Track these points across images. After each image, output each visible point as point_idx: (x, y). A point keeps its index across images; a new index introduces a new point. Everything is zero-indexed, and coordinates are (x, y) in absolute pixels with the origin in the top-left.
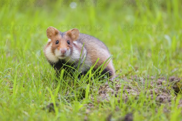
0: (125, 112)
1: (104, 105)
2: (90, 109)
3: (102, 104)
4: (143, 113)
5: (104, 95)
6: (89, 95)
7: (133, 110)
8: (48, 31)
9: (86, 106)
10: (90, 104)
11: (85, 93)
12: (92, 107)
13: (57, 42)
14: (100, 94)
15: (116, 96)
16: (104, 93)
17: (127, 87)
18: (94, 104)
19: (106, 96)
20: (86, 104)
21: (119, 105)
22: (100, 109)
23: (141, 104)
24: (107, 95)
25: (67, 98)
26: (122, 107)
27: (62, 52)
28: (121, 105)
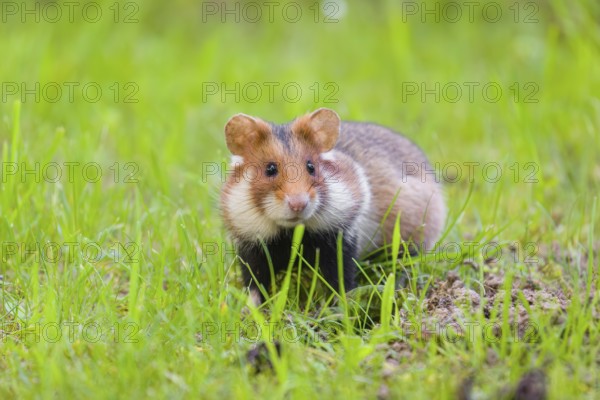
0: (517, 368)
1: (447, 344)
2: (400, 362)
3: (439, 342)
4: (581, 368)
5: (446, 310)
6: (393, 313)
7: (548, 363)
8: (229, 130)
9: (386, 350)
10: (396, 345)
11: (380, 307)
12: (406, 353)
13: (272, 170)
14: (430, 308)
15: (487, 315)
16: (447, 304)
17: (527, 284)
18: (412, 342)
19: (454, 315)
20: (385, 345)
21: (498, 345)
22: (433, 359)
23: (575, 340)
24: (458, 311)
25: (316, 326)
26: (509, 352)
27: (292, 208)
28: (503, 345)
